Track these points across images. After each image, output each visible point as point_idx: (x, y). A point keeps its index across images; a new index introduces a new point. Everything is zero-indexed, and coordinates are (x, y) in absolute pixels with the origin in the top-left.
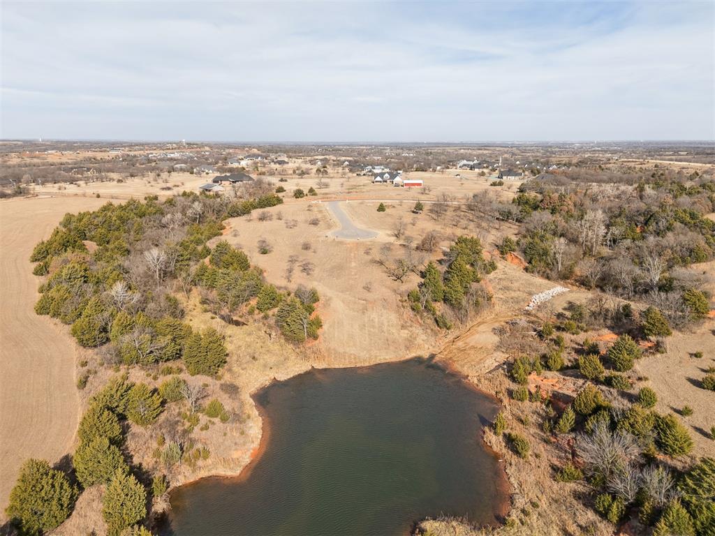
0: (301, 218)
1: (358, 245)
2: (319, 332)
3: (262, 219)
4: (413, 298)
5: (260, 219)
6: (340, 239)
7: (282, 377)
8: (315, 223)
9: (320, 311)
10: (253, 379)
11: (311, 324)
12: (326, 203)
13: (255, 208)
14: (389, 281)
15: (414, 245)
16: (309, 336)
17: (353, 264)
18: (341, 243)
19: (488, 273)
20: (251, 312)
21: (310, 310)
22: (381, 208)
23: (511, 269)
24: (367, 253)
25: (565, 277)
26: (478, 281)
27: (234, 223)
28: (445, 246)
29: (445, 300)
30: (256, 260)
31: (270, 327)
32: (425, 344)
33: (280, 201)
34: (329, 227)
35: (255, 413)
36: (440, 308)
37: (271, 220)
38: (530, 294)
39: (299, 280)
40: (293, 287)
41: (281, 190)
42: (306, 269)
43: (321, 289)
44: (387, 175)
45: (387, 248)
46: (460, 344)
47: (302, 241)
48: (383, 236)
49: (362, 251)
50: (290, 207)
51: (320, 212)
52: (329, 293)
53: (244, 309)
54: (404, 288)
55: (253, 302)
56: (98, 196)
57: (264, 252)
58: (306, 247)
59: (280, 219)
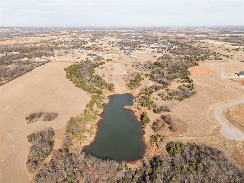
0: (109, 68)
1: (121, 75)
2: (114, 90)
3: (102, 68)
4: (128, 85)
5: (101, 68)
6: (117, 74)
7: (110, 95)
8: (112, 69)
9: (114, 87)
10: (106, 95)
11: (113, 89)
12: (114, 63)
13: (99, 65)
14: (125, 82)
15: (130, 75)
16: (113, 90)
17: (119, 79)
18: (118, 74)
19: (142, 80)
20: (104, 87)
21: (113, 87)
22: (126, 66)
23: (147, 79)
24: (122, 77)
25: (156, 81)
26: (139, 82)
27: (96, 69)
28: (136, 75)
29: (133, 85)
30: (103, 78)
31: (107, 89)
32: (129, 91)
33: (104, 63)
34: (115, 70)
35: (107, 98)
36: (132, 86)
37: (103, 68)
38: (148, 84)
39: (111, 82)
40: (110, 83)
41: (104, 59)
42: (112, 80)
43: (114, 83)
44: (128, 54)
45: (126, 76)
46: (134, 91)
47: (110, 74)
48: (125, 73)
49: (121, 76)
50: (107, 64)
51: (113, 66)
52: (116, 84)
53: (103, 86)
54: (127, 83)
55: (104, 85)
56: (65, 62)
57: (104, 76)
58: (111, 75)
59: (105, 68)
